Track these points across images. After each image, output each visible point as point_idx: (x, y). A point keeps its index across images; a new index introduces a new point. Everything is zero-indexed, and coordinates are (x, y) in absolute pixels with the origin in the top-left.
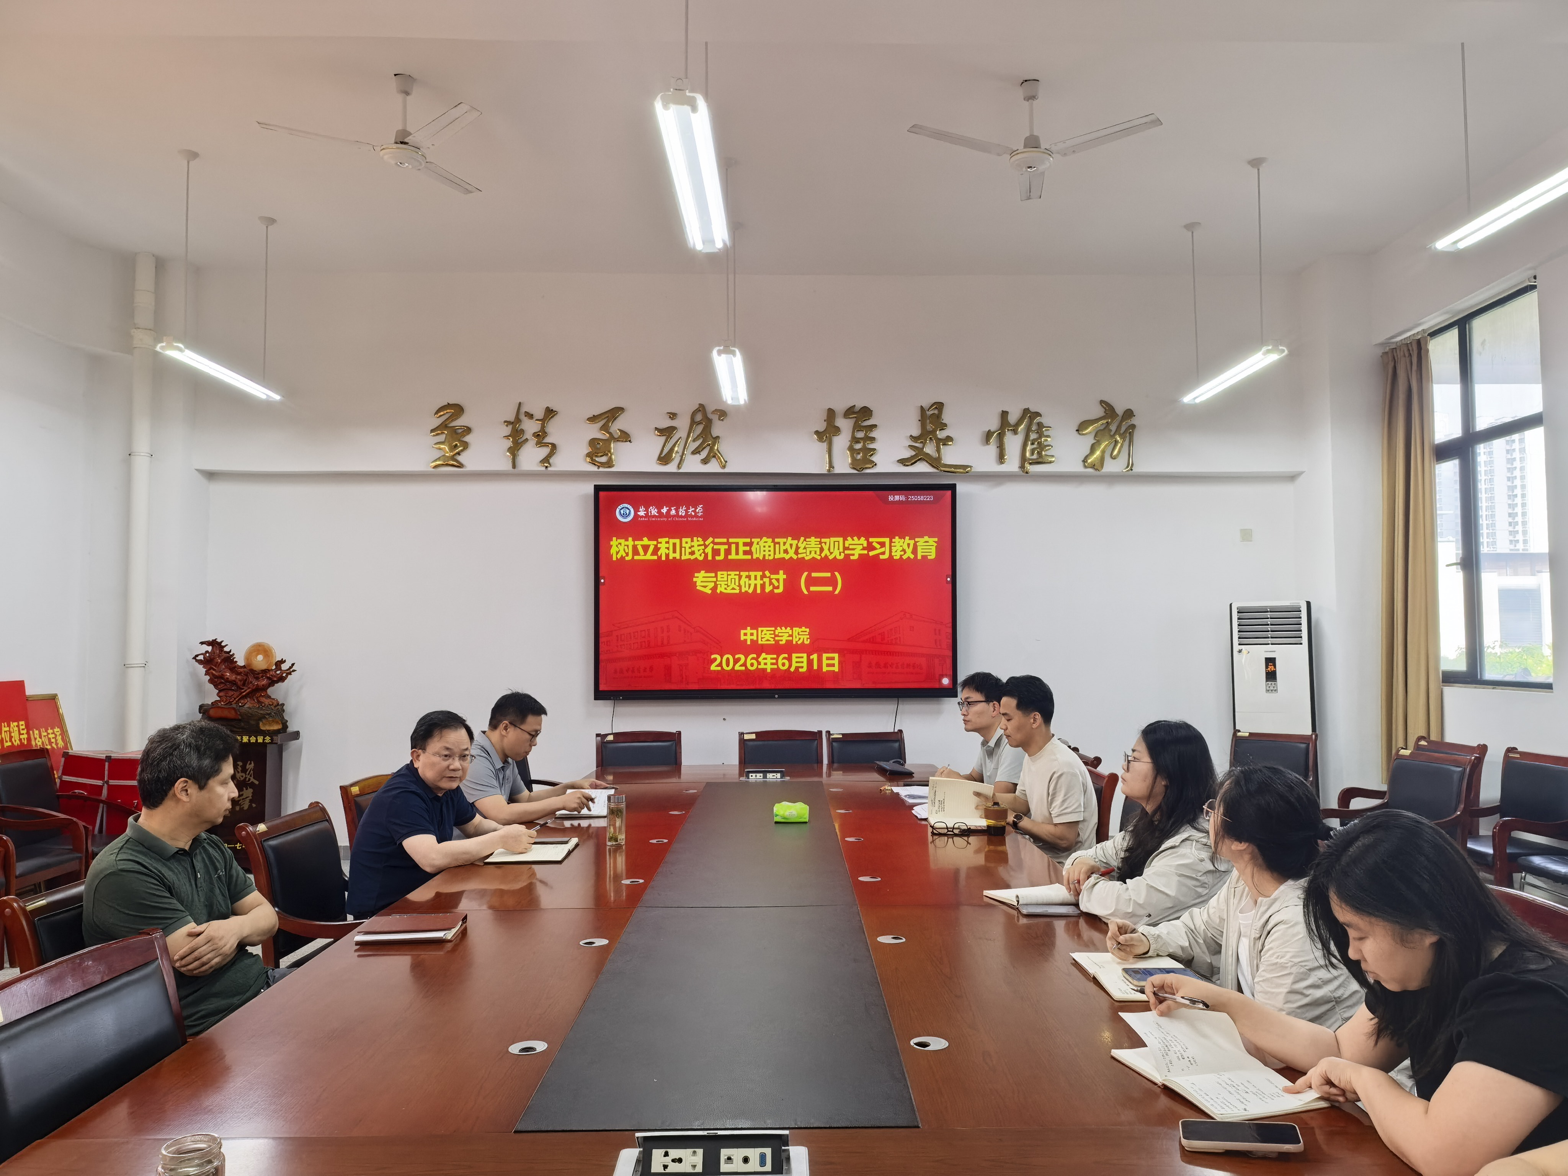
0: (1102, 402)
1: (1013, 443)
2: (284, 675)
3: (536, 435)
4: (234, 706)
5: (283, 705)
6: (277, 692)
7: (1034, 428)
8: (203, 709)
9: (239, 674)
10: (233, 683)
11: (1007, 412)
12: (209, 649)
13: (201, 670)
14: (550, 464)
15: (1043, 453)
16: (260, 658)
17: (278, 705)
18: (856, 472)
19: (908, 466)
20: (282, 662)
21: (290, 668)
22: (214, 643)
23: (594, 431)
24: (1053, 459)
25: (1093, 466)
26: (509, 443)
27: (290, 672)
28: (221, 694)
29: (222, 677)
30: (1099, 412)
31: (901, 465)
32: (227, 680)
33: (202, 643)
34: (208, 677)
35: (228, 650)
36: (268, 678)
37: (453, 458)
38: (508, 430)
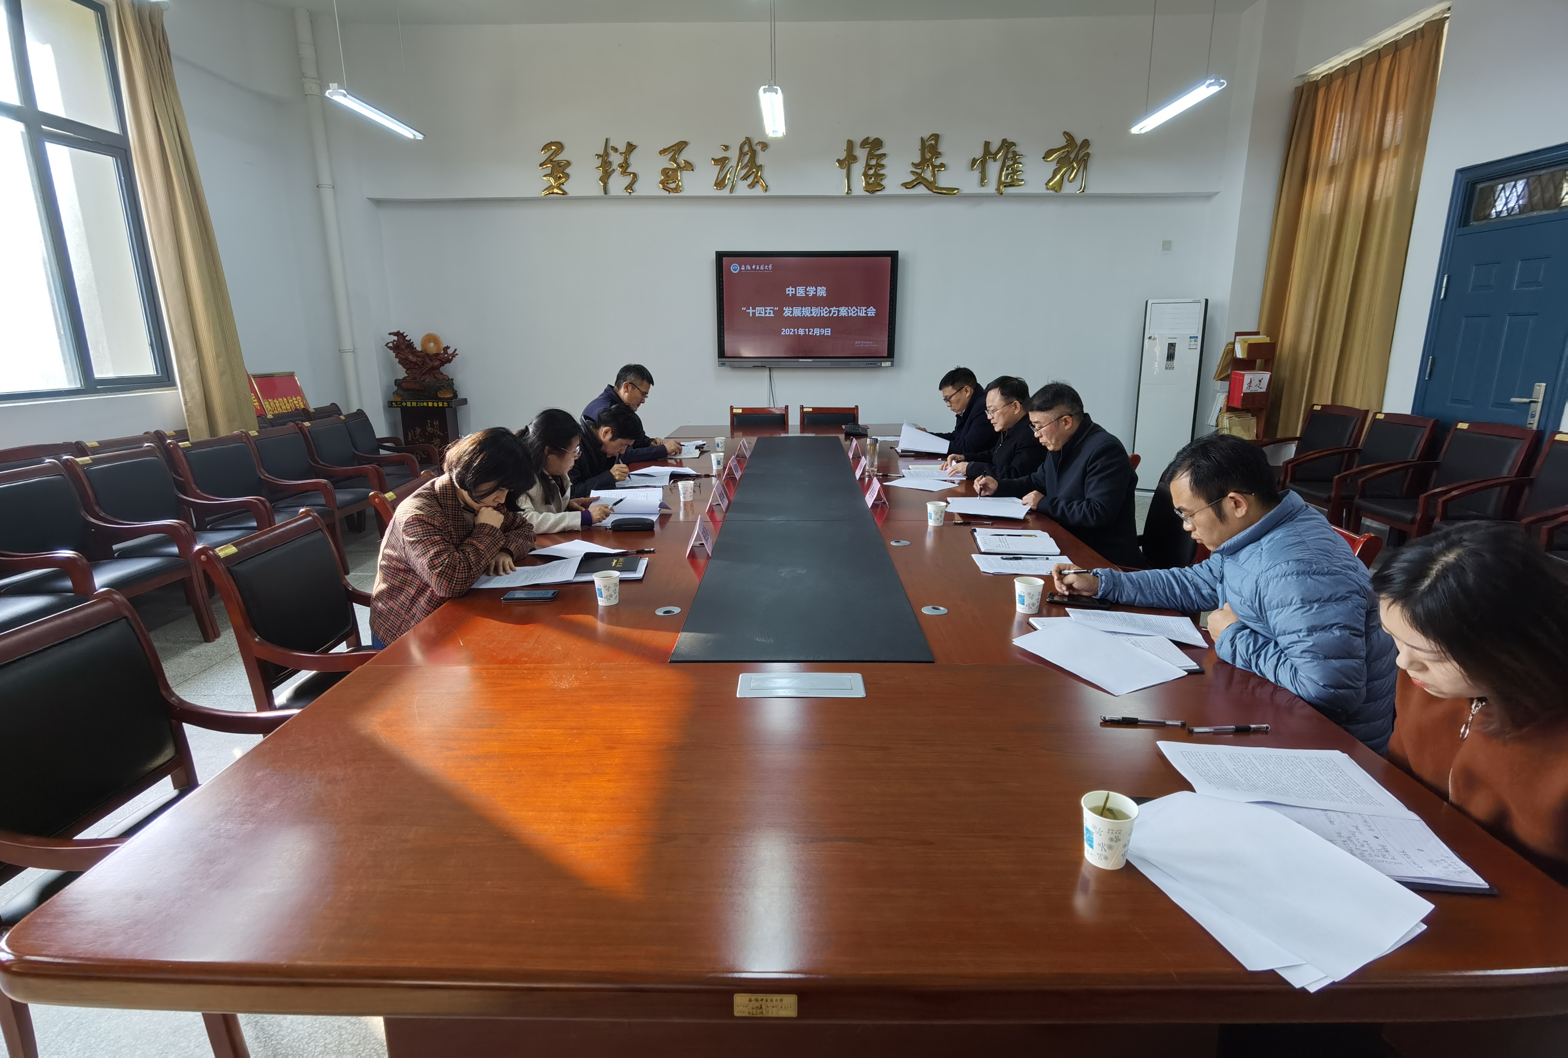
0: (1066, 133)
1: (993, 168)
2: (450, 357)
3: (621, 166)
4: (418, 380)
5: (452, 379)
6: (448, 370)
7: (1010, 155)
8: (397, 382)
9: (419, 357)
10: (416, 363)
11: (989, 143)
12: (396, 338)
13: (392, 354)
14: (632, 190)
15: (1015, 177)
16: (432, 345)
17: (449, 379)
18: (869, 193)
19: (909, 188)
20: (448, 348)
21: (454, 352)
22: (397, 334)
23: (666, 162)
24: (1023, 182)
25: (1053, 188)
26: (600, 173)
27: (454, 355)
28: (408, 372)
29: (407, 359)
30: (1063, 142)
31: (904, 188)
32: (411, 362)
33: (390, 334)
34: (397, 360)
35: (409, 339)
36: (439, 360)
37: (558, 187)
38: (599, 162)
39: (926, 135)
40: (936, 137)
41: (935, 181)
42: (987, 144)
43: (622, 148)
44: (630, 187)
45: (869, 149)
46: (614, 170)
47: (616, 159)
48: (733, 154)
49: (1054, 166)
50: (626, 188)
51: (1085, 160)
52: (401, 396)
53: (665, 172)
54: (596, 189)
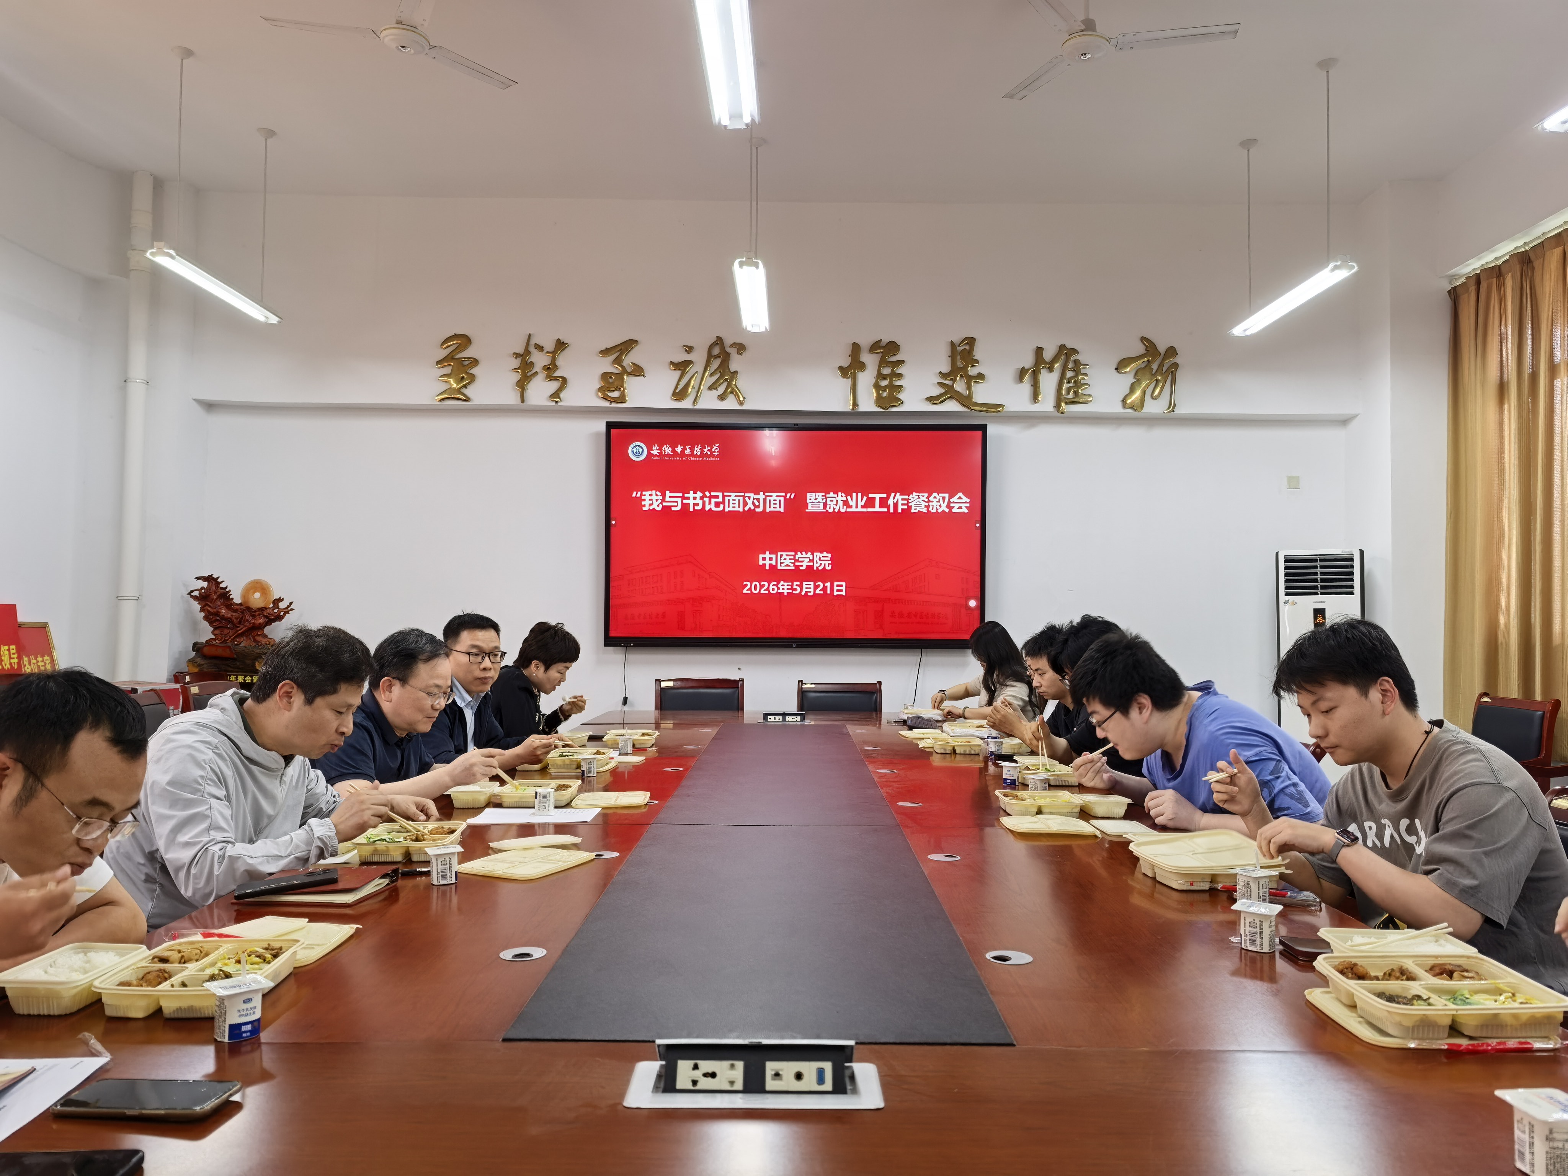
0: (1143, 339)
1: (1049, 381)
2: (282, 614)
4: (229, 644)
6: (274, 631)
8: (196, 647)
9: (236, 611)
13: (196, 606)
15: (1080, 391)
16: (257, 595)
18: (882, 410)
19: (936, 404)
20: (280, 600)
21: (288, 606)
23: (606, 365)
27: (287, 610)
29: (217, 614)
30: (1140, 349)
31: (929, 403)
32: (223, 618)
33: (198, 578)
34: (203, 614)
36: (266, 617)
37: (459, 391)
38: (516, 363)
39: (957, 339)
40: (971, 341)
42: (1039, 351)
43: (549, 346)
44: (556, 395)
45: (881, 354)
46: (536, 373)
47: (540, 360)
48: (699, 358)
49: (1131, 379)
50: (553, 396)
51: (1172, 372)
52: (199, 665)
53: (605, 376)
54: (511, 398)
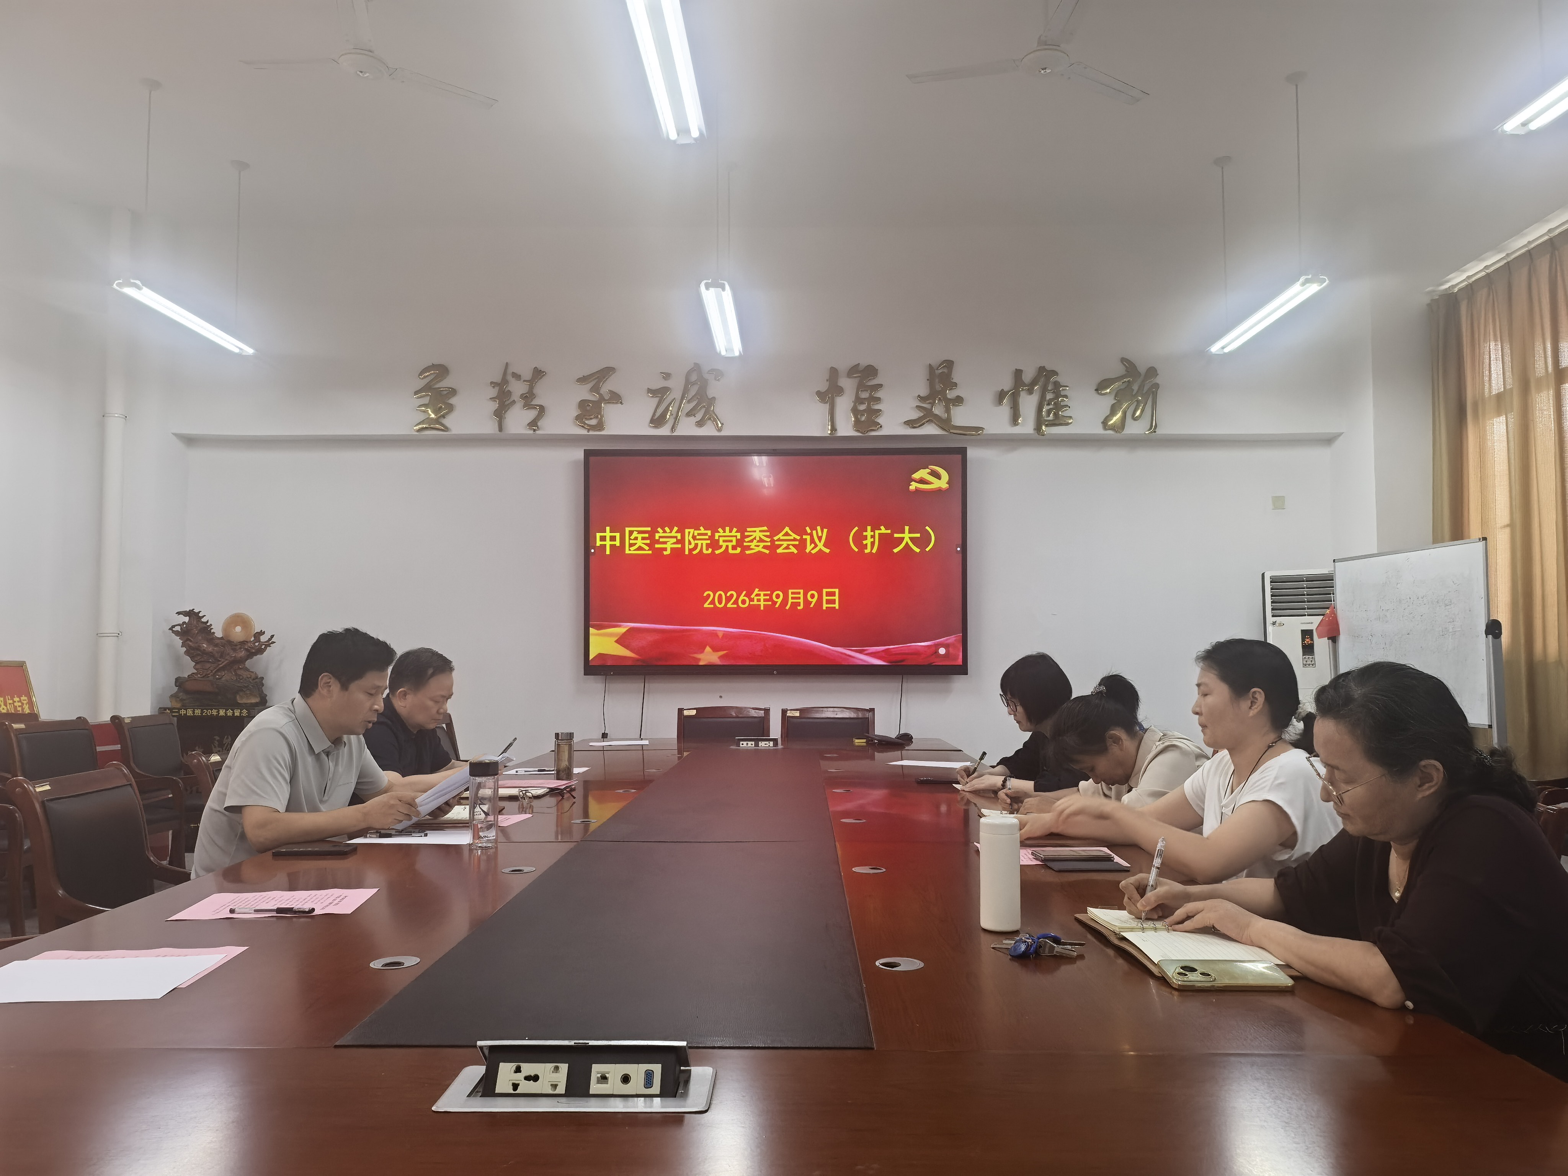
0: (1123, 360)
1: (1029, 403)
2: (263, 647)
3: (524, 397)
4: (211, 678)
5: (262, 678)
7: (1050, 387)
8: (179, 681)
9: (216, 645)
11: (1021, 371)
12: (187, 619)
13: (178, 641)
14: (537, 428)
15: (1060, 413)
16: (238, 629)
17: (257, 678)
18: (860, 434)
19: (914, 427)
20: (262, 633)
21: (270, 639)
22: (190, 614)
23: (584, 393)
24: (1071, 421)
25: (1113, 428)
26: (495, 406)
27: (269, 643)
31: (908, 427)
33: (179, 613)
34: (184, 649)
35: (205, 621)
36: (247, 650)
37: (437, 421)
39: (935, 361)
40: (949, 364)
41: (949, 419)
42: (1018, 373)
43: (527, 374)
44: (533, 424)
45: (859, 379)
46: (514, 402)
47: (517, 389)
48: (676, 385)
49: (1110, 401)
50: (530, 424)
51: (1153, 392)
52: (182, 700)
53: (583, 404)
54: (490, 427)
